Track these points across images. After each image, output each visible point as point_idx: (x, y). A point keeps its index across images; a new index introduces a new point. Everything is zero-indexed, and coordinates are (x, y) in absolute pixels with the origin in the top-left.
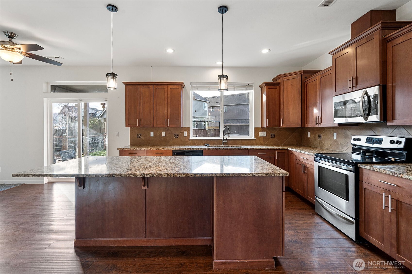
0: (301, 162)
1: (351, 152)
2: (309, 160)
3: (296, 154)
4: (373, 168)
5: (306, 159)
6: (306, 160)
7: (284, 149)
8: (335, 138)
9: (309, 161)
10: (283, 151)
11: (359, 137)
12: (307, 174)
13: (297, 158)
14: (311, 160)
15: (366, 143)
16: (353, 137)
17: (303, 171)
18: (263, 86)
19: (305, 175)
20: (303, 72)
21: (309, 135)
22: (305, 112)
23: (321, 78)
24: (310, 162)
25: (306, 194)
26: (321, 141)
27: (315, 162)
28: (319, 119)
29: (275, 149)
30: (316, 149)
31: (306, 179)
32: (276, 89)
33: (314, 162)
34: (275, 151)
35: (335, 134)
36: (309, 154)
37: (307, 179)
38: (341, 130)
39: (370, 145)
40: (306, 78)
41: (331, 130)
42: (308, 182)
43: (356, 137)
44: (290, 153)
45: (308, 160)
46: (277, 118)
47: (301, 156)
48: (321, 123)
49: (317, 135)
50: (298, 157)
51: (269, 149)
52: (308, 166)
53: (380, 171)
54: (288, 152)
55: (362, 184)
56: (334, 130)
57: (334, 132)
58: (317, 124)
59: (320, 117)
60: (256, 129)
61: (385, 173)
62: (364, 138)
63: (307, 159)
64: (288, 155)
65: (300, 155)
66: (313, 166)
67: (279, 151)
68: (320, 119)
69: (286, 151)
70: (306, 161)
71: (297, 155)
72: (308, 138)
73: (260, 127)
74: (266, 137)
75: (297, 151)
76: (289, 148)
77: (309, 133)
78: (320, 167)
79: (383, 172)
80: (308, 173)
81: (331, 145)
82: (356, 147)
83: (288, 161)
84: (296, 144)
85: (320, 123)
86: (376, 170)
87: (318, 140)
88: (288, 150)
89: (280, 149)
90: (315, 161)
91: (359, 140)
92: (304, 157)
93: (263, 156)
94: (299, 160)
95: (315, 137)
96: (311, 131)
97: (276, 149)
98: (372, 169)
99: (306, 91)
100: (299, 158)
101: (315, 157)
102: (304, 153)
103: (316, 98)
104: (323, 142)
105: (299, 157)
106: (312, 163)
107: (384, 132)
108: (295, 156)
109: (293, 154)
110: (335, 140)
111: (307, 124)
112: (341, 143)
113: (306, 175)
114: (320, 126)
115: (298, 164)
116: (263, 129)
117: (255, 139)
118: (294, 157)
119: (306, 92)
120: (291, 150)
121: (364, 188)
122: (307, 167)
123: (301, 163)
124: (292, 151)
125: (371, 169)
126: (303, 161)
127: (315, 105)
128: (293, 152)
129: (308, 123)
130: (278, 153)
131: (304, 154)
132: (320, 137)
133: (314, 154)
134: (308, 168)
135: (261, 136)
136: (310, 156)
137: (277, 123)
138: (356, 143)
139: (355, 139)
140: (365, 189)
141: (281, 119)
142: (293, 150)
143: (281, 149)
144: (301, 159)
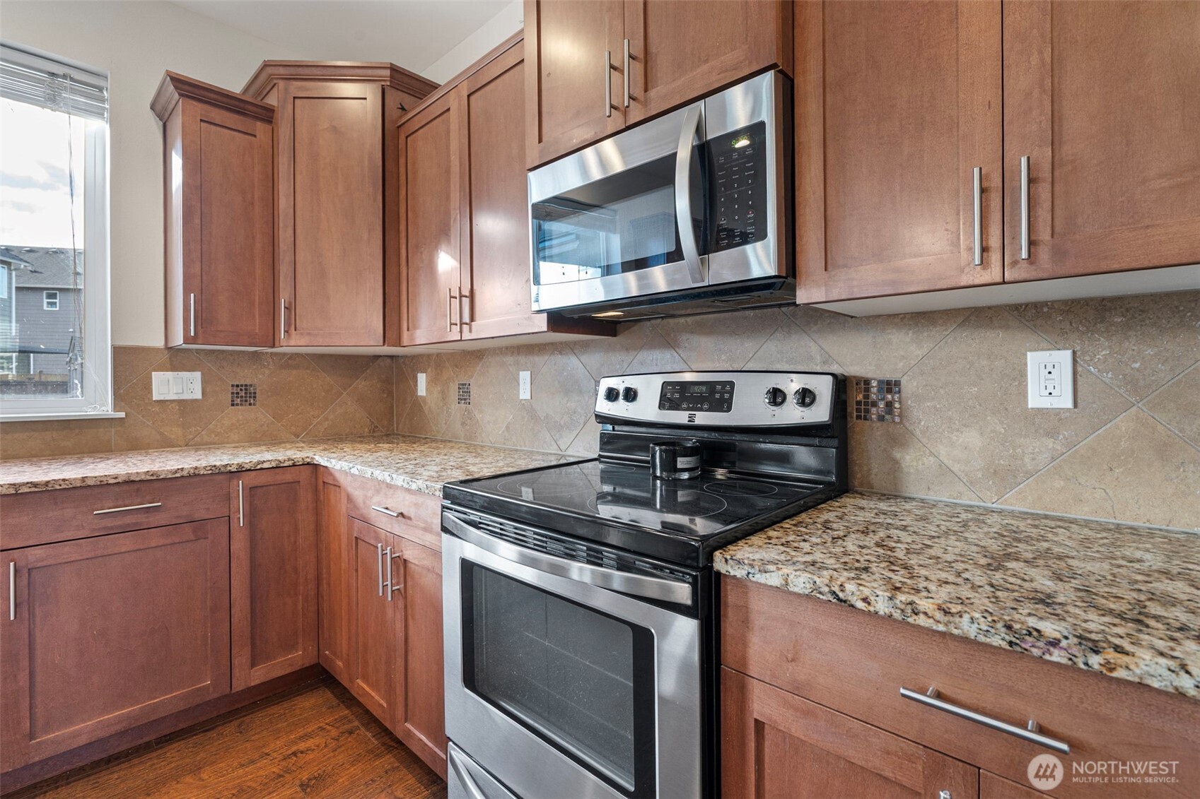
0: (375, 532)
1: (596, 456)
2: (414, 522)
3: (350, 489)
4: (836, 589)
5: (402, 514)
6: (400, 518)
7: (290, 463)
8: (525, 393)
9: (416, 527)
10: (288, 477)
11: (631, 382)
12: (405, 598)
13: (358, 509)
14: (426, 522)
15: (659, 408)
16: (606, 384)
17: (386, 583)
18: (168, 102)
19: (395, 606)
20: (391, 77)
21: (422, 390)
22: (399, 273)
23: (469, 96)
24: (420, 533)
25: (400, 713)
26: (469, 413)
27: (443, 535)
28: (464, 299)
29: (231, 472)
30: (452, 447)
31: (399, 625)
32: (255, 136)
33: (441, 536)
34: (235, 482)
35: (525, 376)
36: (414, 487)
37: (406, 626)
38: (546, 357)
39: (680, 417)
40: (404, 112)
41: (510, 360)
42: (410, 644)
43: (619, 384)
44: (324, 482)
45: (408, 521)
46: (257, 298)
47: (376, 499)
48: (472, 319)
49: (454, 388)
50: (361, 505)
51: (185, 473)
52: (409, 554)
53: (897, 615)
54: (316, 479)
55: (743, 690)
56: (522, 359)
57: (519, 370)
58: (453, 327)
59: (466, 292)
60: (120, 354)
61: (941, 628)
62: (650, 389)
63: (406, 513)
64: (316, 491)
65: (370, 493)
66: (437, 554)
67: (263, 479)
68: (466, 301)
69: (305, 474)
70: (398, 528)
71: (358, 495)
72: (417, 404)
73: (160, 343)
74: (196, 400)
75: (354, 471)
76: (317, 457)
77: (422, 378)
78: (475, 567)
79: (922, 621)
80: (410, 591)
81: (507, 428)
82: (614, 430)
83: (318, 528)
84: (366, 430)
85: (466, 318)
86: (860, 605)
87: (455, 408)
88: (316, 467)
89: (266, 465)
90: (445, 530)
91: (631, 395)
92: (389, 504)
93: (135, 524)
94: (365, 520)
95: (444, 397)
96: (429, 370)
97: (241, 471)
98: (826, 589)
99: (402, 170)
100: (364, 512)
101: (443, 507)
102: (388, 480)
103: (448, 197)
104: (479, 416)
105: (364, 503)
106: (429, 539)
107: (723, 357)
108: (349, 499)
109: (340, 487)
110: (524, 405)
111: (408, 330)
112: (547, 416)
113: (401, 604)
114: (466, 336)
115: (359, 541)
116: (175, 359)
117: (122, 415)
118: (343, 506)
119: (403, 178)
120: (326, 467)
121: (756, 720)
122: (405, 560)
123: (378, 539)
124: (331, 474)
125: (816, 588)
126: (385, 524)
127: (443, 233)
128: (337, 475)
129: (415, 327)
130: (252, 491)
131: (389, 486)
132: (465, 394)
133: (439, 486)
134: (413, 566)
135: (161, 398)
136: (420, 500)
137: (257, 321)
138: (620, 409)
139: (612, 395)
140: (759, 725)
141: (280, 305)
142: (338, 467)
143: (274, 464)
144: (373, 514)
